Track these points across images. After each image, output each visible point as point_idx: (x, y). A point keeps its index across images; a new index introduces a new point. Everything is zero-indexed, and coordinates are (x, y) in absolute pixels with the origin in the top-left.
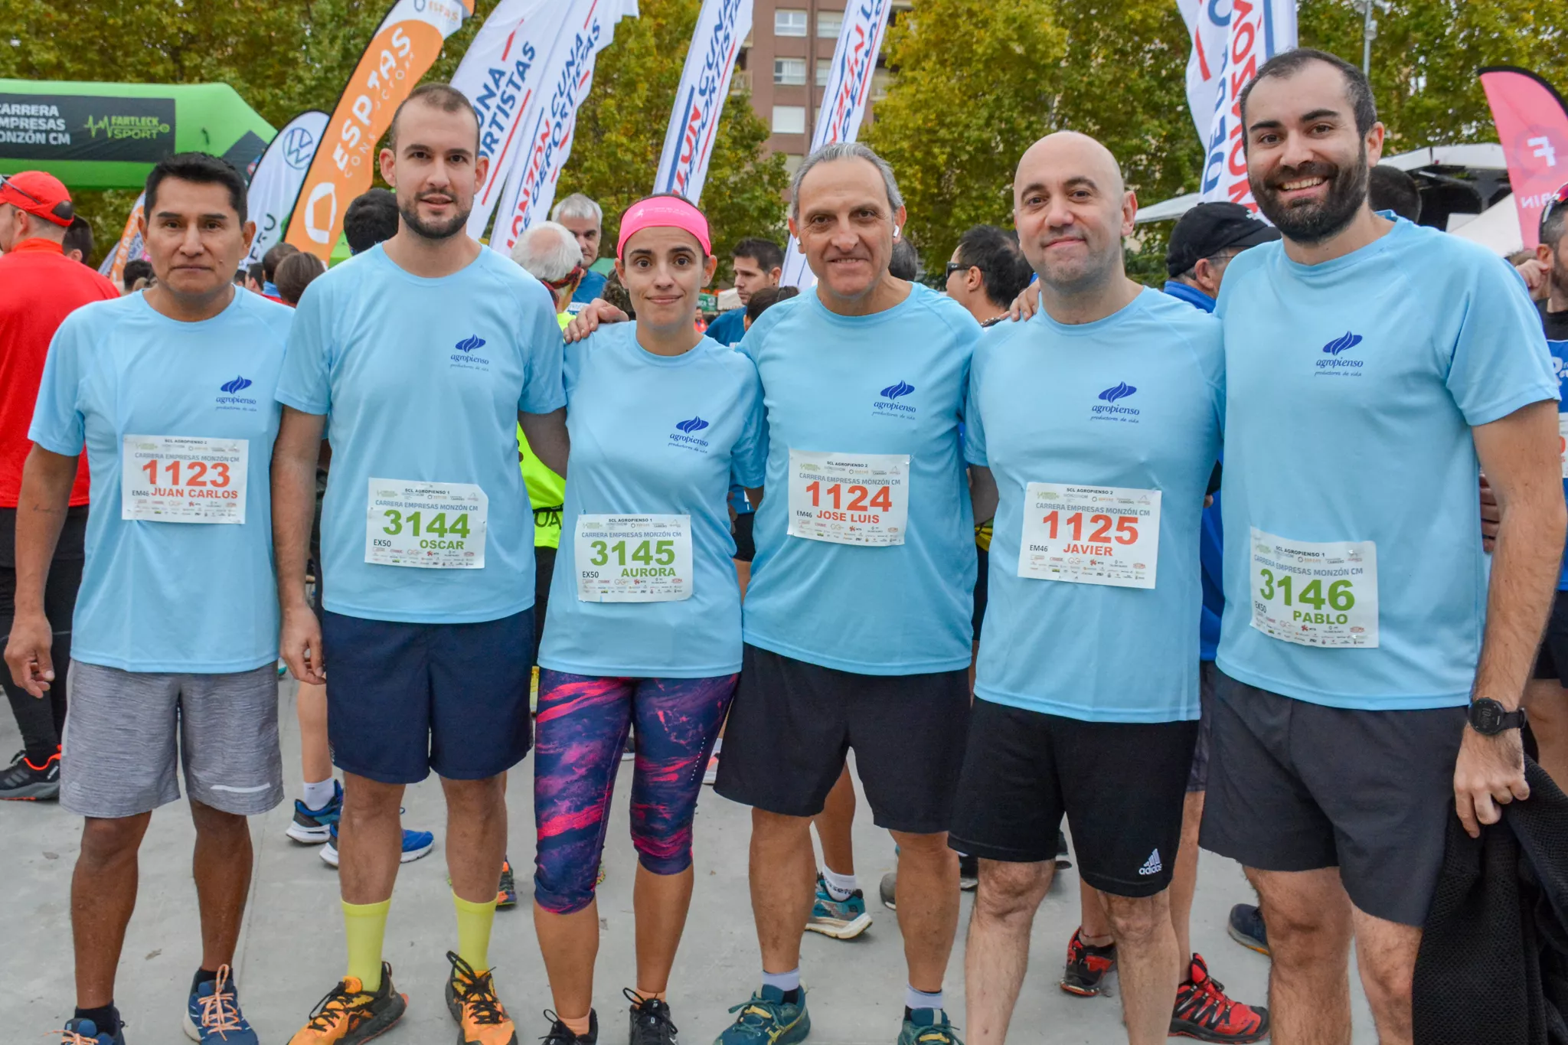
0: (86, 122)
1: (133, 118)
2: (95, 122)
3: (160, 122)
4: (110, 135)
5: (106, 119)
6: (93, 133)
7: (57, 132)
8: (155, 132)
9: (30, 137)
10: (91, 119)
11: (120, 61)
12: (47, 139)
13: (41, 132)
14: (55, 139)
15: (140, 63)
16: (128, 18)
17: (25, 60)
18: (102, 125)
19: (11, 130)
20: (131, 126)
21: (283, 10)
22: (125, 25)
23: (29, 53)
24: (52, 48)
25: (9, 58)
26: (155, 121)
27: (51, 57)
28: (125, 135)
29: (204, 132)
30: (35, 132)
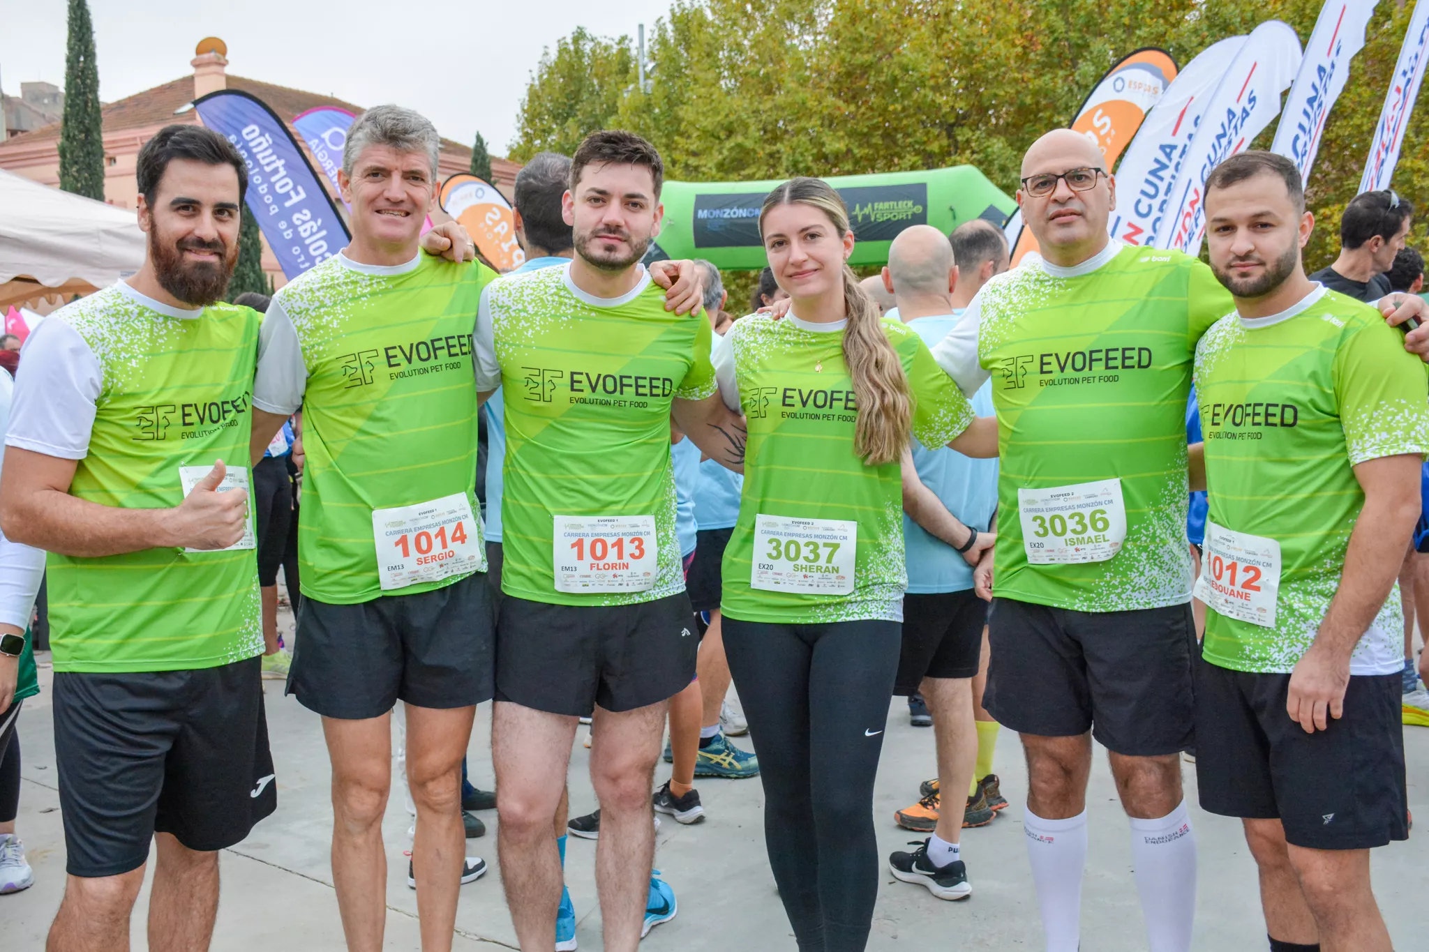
0: (854, 210)
1: (891, 203)
2: (861, 209)
3: (914, 205)
4: (873, 219)
5: (870, 206)
6: (860, 218)
8: (910, 213)
10: (858, 207)
11: (900, 142)
15: (916, 142)
16: (906, 103)
17: (820, 151)
18: (866, 211)
20: (890, 210)
21: (1048, 77)
22: (904, 109)
23: (823, 144)
24: (842, 137)
25: (807, 150)
26: (910, 203)
27: (841, 146)
28: (885, 218)
29: (952, 209)
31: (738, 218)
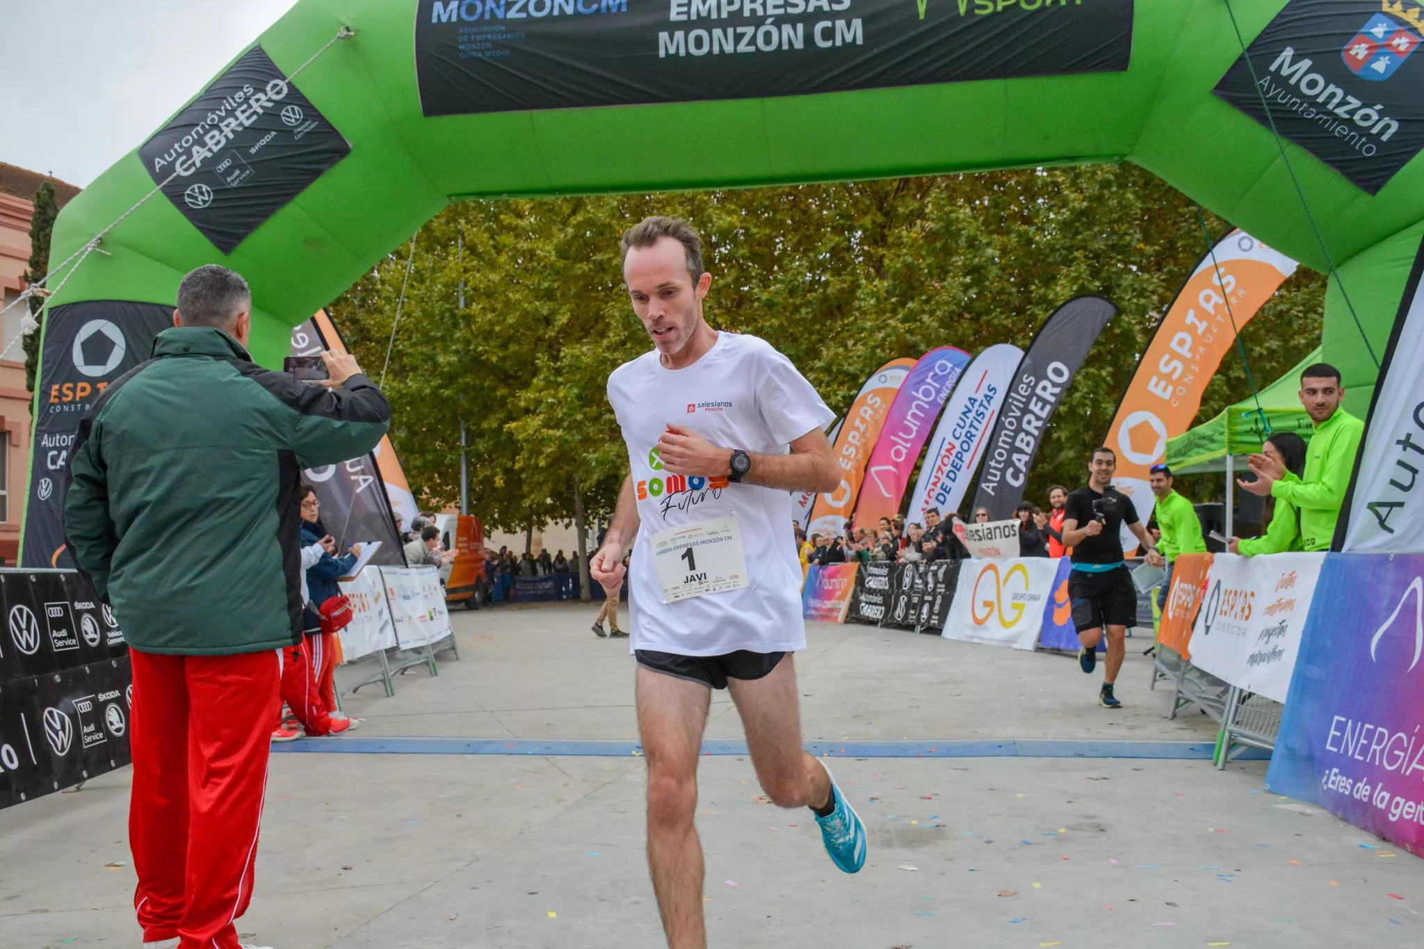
6: (923, 9)
7: (833, 16)
9: (768, 36)
12: (809, 38)
13: (793, 20)
14: (828, 34)
19: (723, 24)
30: (779, 22)
31: (550, 18)
